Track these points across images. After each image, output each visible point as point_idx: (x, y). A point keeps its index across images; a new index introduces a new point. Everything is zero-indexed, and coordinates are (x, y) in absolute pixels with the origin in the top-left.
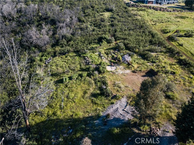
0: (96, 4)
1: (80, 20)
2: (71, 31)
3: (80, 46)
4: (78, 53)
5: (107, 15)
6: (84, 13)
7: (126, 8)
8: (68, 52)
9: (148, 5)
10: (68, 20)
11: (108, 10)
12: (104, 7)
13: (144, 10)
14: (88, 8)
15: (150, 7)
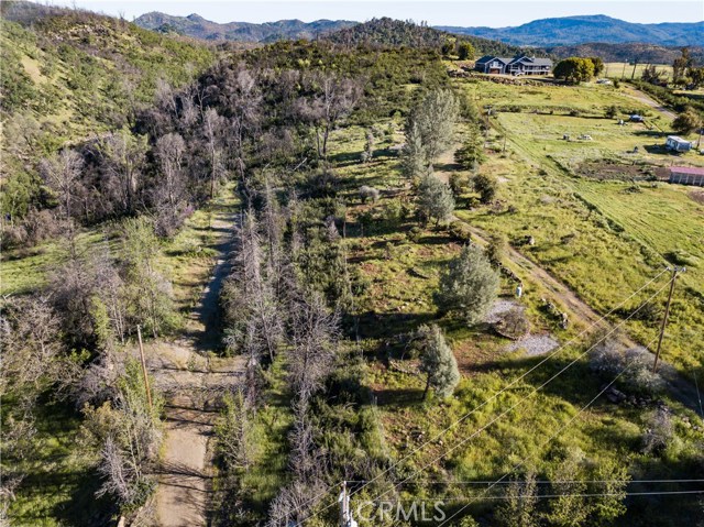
0: (395, 72)
1: (366, 94)
2: (354, 105)
3: (366, 119)
4: (362, 125)
5: (411, 87)
6: (374, 85)
7: (444, 78)
8: (351, 125)
9: (491, 75)
10: (350, 91)
11: (413, 81)
12: (409, 76)
13: (475, 82)
14: (381, 77)
15: (488, 78)
